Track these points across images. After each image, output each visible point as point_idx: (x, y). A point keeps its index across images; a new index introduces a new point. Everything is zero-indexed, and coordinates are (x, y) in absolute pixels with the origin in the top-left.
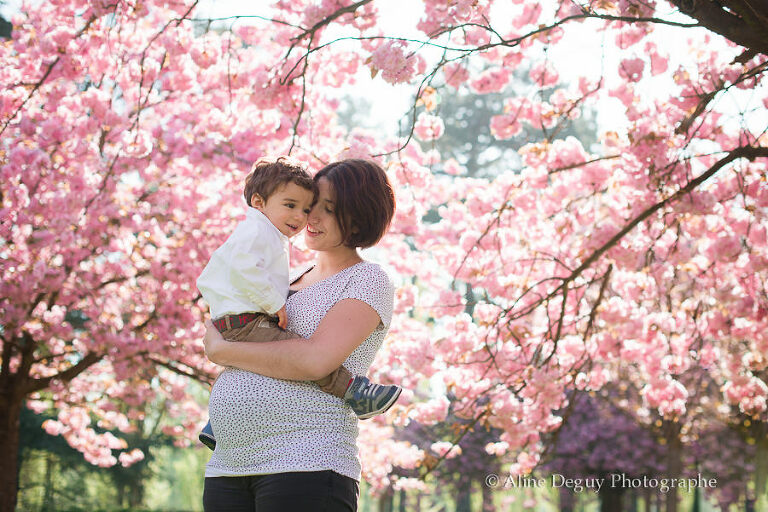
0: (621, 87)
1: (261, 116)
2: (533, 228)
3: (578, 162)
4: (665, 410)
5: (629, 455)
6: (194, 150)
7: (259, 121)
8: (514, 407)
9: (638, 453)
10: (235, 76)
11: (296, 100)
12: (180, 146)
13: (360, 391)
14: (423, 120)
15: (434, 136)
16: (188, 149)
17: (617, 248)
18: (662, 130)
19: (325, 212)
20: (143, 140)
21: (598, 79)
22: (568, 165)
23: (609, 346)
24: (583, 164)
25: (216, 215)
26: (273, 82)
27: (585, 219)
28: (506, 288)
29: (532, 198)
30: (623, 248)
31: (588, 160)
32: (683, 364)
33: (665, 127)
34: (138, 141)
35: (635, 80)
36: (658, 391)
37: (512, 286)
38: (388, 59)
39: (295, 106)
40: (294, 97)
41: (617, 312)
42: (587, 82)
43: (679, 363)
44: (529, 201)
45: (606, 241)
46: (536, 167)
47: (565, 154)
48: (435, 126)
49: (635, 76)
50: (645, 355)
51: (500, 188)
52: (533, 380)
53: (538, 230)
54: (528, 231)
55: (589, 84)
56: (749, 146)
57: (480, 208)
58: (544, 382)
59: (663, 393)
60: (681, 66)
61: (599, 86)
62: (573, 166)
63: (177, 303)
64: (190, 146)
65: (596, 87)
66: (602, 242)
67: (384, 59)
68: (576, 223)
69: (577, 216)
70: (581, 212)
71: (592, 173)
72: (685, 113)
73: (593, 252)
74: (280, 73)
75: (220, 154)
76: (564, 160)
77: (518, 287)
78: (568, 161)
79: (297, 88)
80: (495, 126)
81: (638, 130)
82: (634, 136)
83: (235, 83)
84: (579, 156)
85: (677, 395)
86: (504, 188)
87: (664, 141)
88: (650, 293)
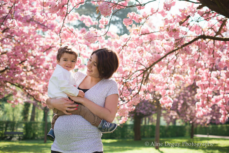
0: (162, 11)
1: (51, 15)
2: (135, 54)
3: (147, 32)
4: (166, 106)
5: (144, 108)
6: (24, 19)
7: (51, 16)
8: (127, 108)
9: (147, 108)
10: (45, 3)
11: (65, 12)
12: (19, 18)
13: (104, 125)
14: (103, 19)
15: (106, 24)
16: (22, 19)
17: (160, 62)
18: (178, 28)
19: (93, 65)
20: (14, 22)
21: (157, 9)
22: (144, 33)
23: (152, 87)
24: (149, 33)
25: (28, 38)
26: (58, 5)
27: (147, 49)
28: (125, 71)
29: (134, 44)
30: (162, 62)
31: (150, 32)
32: (172, 93)
33: (178, 27)
34: (13, 23)
35: (168, 10)
36: (164, 100)
37: (127, 71)
38: (104, 8)
39: (64, 14)
40: (64, 11)
41: (158, 80)
42: (153, 10)
43: (171, 92)
44: (133, 45)
45: (157, 60)
46: (136, 35)
47: (144, 30)
48: (106, 21)
49: (168, 9)
50: (161, 90)
51: (123, 39)
52: (132, 100)
53: (136, 54)
54: (133, 55)
55: (154, 10)
56: (204, 35)
57: (117, 46)
58: (136, 101)
59: (166, 101)
60: (185, 8)
61: (157, 11)
62: (146, 34)
63: (15, 65)
64: (23, 18)
65: (156, 11)
66: (156, 60)
67: (102, 8)
68: (144, 50)
69: (145, 48)
70: (146, 47)
71: (151, 36)
72: (181, 20)
73: (153, 63)
74: (60, 3)
75: (32, 21)
76: (143, 32)
77: (129, 71)
78: (144, 32)
79: (65, 8)
80: (125, 22)
81: (171, 28)
82: (169, 29)
83: (45, 5)
84: (148, 31)
85: (170, 102)
86: (124, 39)
87: (178, 31)
88: (168, 75)
